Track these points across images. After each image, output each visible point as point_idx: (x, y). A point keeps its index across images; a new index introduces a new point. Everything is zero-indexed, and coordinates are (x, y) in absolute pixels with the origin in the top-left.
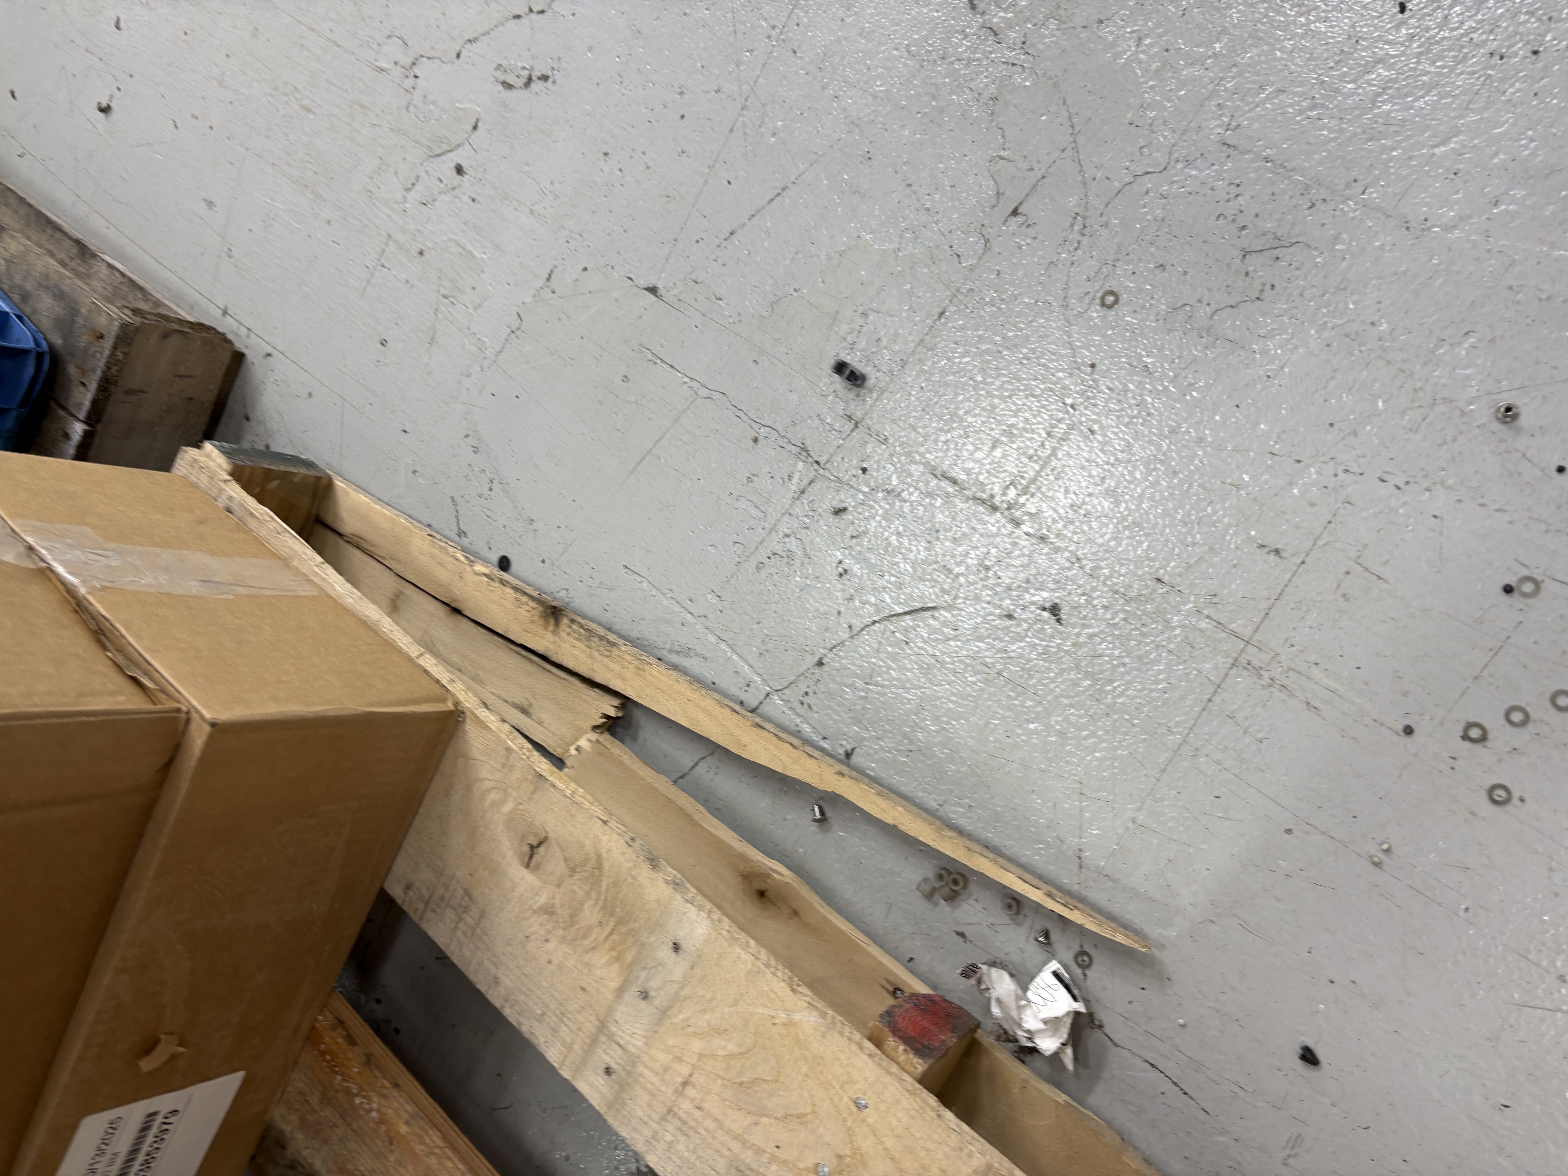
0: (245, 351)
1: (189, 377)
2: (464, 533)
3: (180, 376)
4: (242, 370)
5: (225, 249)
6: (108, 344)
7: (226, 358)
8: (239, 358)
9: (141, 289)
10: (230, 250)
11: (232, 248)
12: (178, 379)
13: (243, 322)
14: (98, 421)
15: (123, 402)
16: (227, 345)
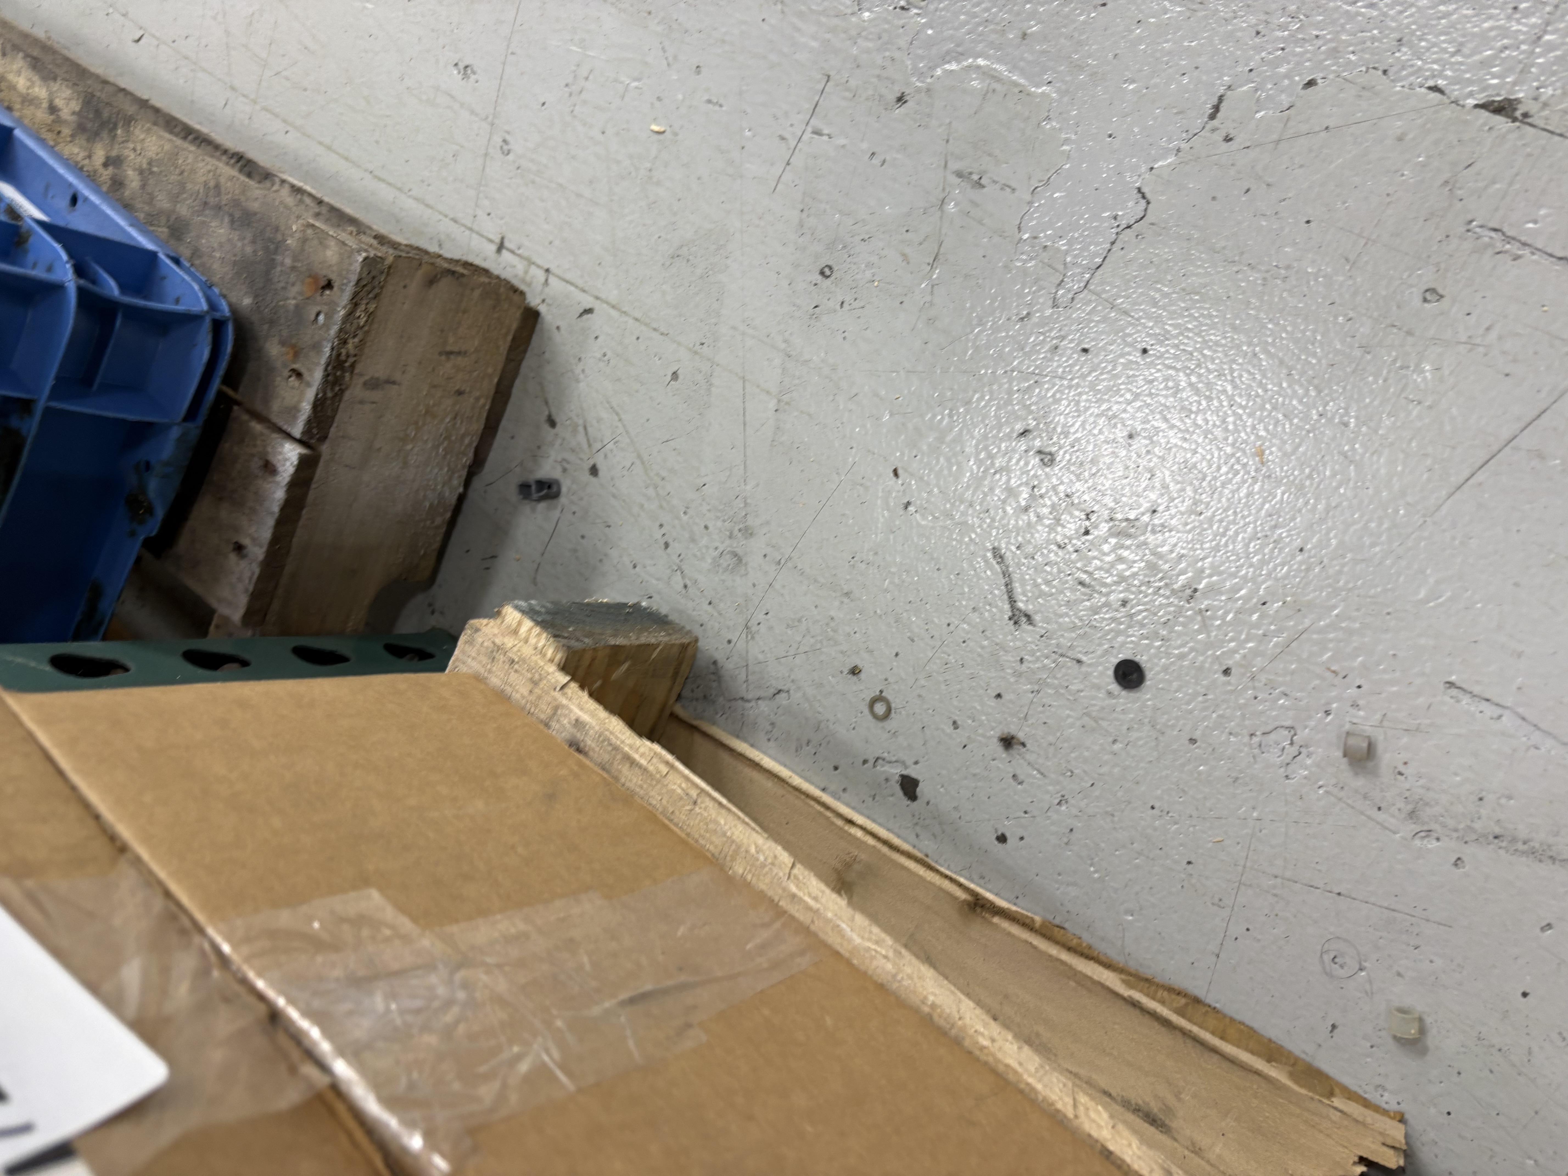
0: (542, 309)
1: (459, 353)
2: (1028, 617)
3: (449, 353)
4: (535, 339)
5: (497, 140)
6: (342, 298)
7: (513, 320)
8: (531, 317)
9: (352, 221)
10: (505, 141)
11: (508, 138)
12: (443, 358)
13: (535, 259)
14: (324, 438)
15: (362, 402)
16: (516, 298)
